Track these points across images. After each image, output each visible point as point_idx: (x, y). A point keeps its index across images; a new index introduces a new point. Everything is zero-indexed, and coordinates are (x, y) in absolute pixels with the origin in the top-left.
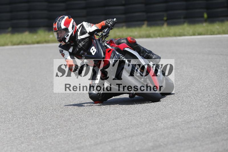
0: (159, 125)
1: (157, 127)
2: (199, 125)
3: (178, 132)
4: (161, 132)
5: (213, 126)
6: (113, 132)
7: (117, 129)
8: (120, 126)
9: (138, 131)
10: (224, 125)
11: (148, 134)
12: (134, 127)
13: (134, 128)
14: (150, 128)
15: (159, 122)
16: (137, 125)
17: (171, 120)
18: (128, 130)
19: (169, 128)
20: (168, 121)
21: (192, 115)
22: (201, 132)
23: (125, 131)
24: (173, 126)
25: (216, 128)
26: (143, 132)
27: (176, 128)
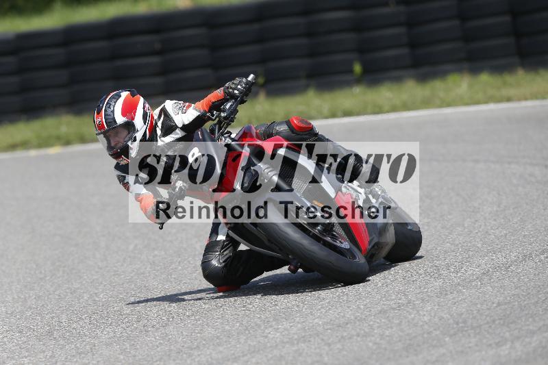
0: (269, 335)
1: (266, 340)
2: (367, 330)
3: (318, 351)
4: (276, 352)
5: (402, 331)
6: (160, 360)
7: (170, 350)
8: (176, 342)
9: (221, 352)
10: (426, 327)
11: (246, 358)
12: (211, 344)
13: (211, 347)
14: (250, 345)
15: (270, 329)
16: (218, 338)
17: (298, 323)
18: (196, 353)
19: (296, 342)
20: (291, 324)
21: (348, 307)
22: (374, 347)
23: (190, 355)
24: (303, 337)
25: (408, 335)
26: (234, 354)
27: (312, 339)
